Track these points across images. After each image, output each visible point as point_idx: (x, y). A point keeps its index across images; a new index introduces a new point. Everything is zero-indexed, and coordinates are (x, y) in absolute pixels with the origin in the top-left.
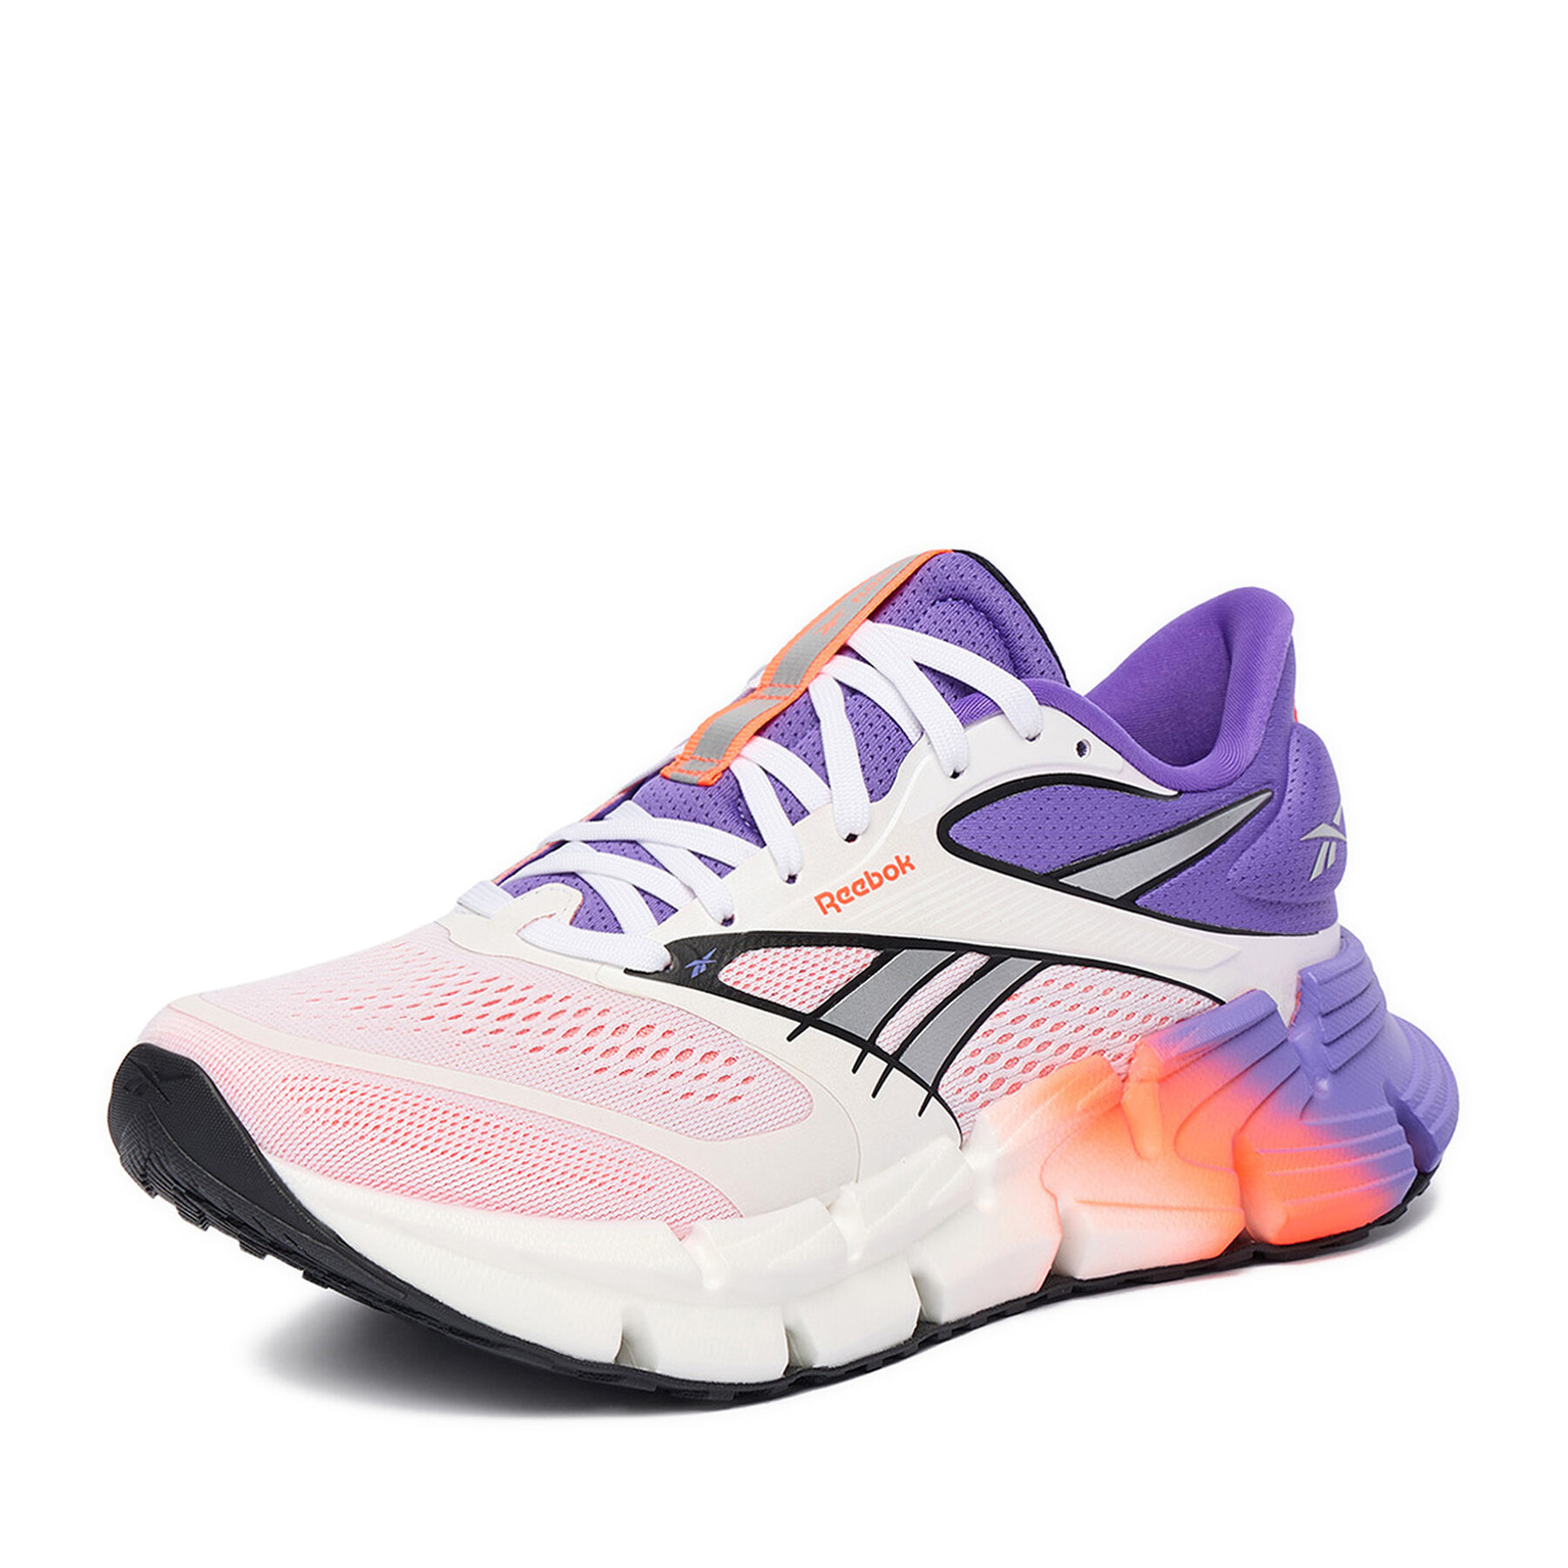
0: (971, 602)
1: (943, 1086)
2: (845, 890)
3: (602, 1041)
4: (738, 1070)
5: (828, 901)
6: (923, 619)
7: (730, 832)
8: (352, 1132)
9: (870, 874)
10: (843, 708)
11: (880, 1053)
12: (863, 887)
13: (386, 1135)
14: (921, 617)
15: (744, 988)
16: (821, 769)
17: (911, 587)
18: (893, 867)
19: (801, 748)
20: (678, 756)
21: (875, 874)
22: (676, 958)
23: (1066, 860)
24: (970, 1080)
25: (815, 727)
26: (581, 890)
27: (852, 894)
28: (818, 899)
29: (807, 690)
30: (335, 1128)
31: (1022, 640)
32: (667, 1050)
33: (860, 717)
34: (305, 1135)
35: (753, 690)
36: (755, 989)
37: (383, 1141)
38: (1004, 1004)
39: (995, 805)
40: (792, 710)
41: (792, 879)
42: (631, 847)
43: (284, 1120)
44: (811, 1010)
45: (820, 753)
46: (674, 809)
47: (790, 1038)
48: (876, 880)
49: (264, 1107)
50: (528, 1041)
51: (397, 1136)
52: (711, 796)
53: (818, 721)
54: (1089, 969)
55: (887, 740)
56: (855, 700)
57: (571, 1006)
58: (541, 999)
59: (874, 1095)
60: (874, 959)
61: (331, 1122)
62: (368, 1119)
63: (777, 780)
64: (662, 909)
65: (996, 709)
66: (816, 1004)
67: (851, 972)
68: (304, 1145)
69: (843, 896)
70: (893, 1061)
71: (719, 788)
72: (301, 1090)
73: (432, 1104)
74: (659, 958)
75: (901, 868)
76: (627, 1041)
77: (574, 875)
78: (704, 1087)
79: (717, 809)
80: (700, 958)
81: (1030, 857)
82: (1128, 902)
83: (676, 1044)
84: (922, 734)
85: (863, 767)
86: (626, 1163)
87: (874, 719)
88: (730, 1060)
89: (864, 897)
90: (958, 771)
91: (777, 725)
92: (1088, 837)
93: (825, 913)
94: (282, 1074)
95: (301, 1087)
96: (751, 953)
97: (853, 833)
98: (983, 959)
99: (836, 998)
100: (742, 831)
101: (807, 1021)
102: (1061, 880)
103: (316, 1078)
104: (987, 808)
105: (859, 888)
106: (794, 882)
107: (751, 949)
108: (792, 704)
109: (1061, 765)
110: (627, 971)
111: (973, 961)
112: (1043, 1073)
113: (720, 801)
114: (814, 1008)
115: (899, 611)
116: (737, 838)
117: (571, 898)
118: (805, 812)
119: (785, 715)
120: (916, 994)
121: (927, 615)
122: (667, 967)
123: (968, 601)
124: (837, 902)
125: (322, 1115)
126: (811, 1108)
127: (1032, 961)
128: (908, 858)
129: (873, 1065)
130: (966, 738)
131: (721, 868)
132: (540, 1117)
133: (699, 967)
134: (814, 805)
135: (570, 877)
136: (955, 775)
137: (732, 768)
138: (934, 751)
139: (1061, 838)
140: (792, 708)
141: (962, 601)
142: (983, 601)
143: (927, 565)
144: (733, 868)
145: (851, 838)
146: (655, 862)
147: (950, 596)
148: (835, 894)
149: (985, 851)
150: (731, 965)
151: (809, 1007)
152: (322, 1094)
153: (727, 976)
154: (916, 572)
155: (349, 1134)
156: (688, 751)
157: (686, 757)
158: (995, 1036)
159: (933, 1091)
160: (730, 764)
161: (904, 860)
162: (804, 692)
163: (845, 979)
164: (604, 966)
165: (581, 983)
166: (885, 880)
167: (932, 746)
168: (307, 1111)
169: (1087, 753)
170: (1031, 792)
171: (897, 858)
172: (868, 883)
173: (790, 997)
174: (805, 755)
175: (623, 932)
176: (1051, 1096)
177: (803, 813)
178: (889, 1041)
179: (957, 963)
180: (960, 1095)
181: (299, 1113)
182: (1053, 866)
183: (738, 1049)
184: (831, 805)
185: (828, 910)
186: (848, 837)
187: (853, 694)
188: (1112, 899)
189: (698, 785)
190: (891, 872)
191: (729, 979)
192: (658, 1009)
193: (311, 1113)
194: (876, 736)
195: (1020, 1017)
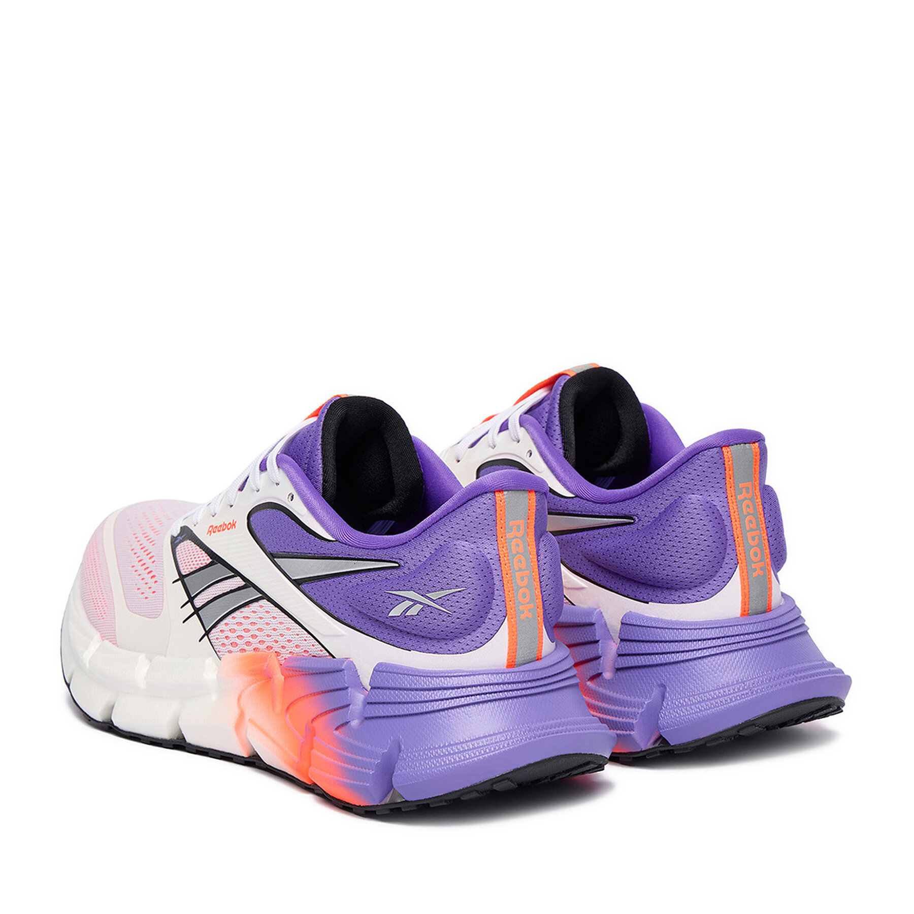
1: (212, 633)
2: (217, 527)
5: (211, 529)
11: (193, 605)
12: (220, 528)
15: (178, 554)
18: (231, 524)
21: (225, 525)
23: (279, 550)
24: (222, 636)
27: (217, 530)
28: (210, 527)
41: (214, 516)
47: (173, 582)
54: (277, 608)
59: (184, 622)
60: (209, 563)
67: (201, 564)
69: (215, 529)
70: (197, 611)
78: (144, 588)
80: (181, 536)
81: (267, 542)
82: (297, 583)
88: (156, 582)
89: (219, 533)
90: (258, 489)
92: (284, 543)
97: (232, 504)
98: (243, 583)
99: (192, 573)
101: (181, 578)
102: (275, 559)
109: (284, 502)
111: (237, 582)
114: (185, 573)
120: (215, 585)
124: (212, 531)
126: (160, 615)
128: (236, 522)
129: (189, 608)
133: (179, 540)
139: (276, 538)
148: (214, 527)
150: (182, 543)
158: (236, 621)
159: (207, 633)
161: (234, 523)
163: (198, 566)
166: (227, 528)
169: (294, 501)
170: (274, 511)
171: (233, 521)
172: (222, 527)
178: (198, 602)
179: (234, 579)
180: (217, 640)
182: (274, 550)
183: (161, 578)
185: (209, 533)
188: (291, 579)
195: (248, 617)
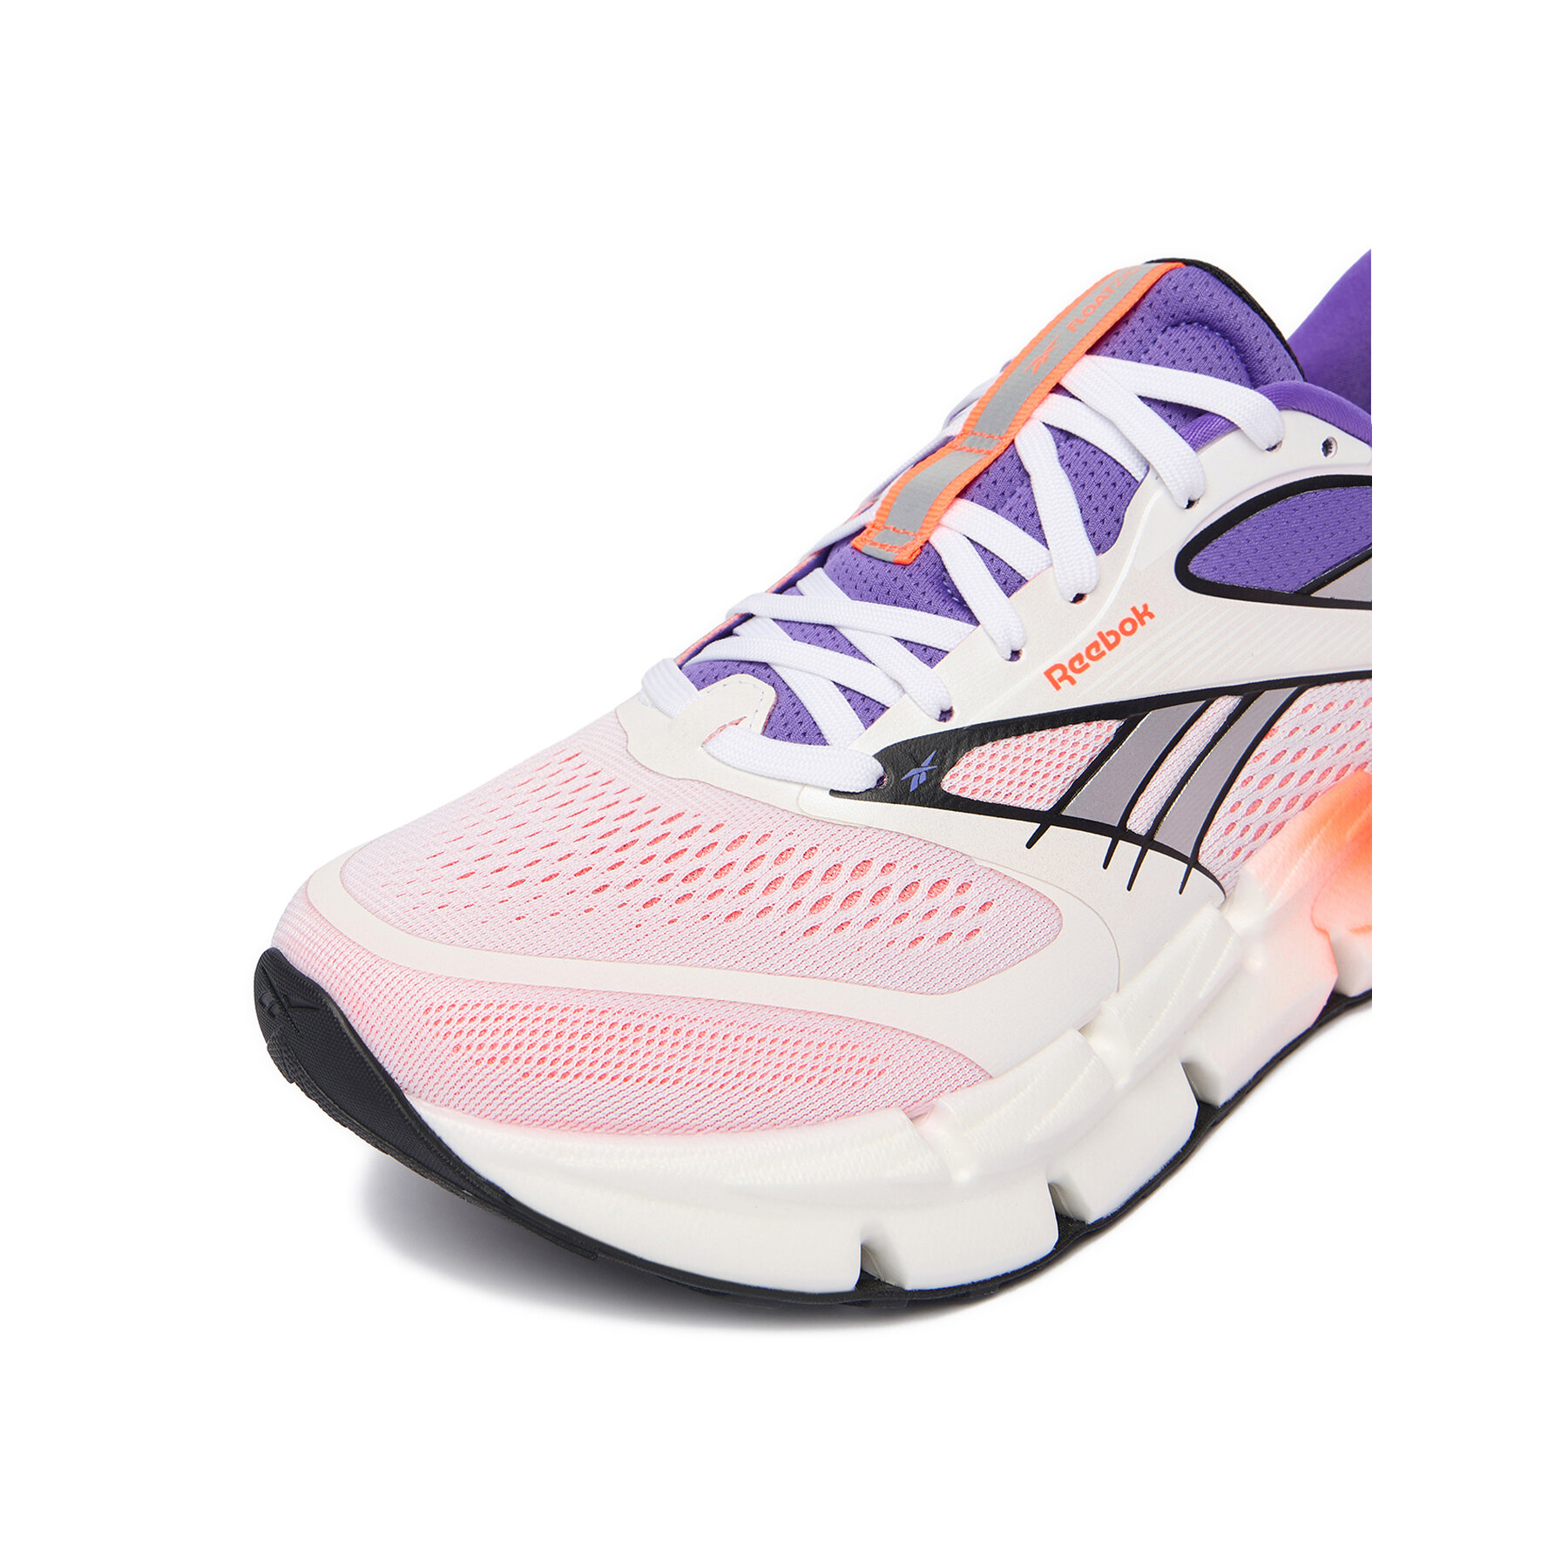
0: (1207, 323)
1: (1203, 853)
2: (1079, 657)
3: (811, 891)
4: (973, 898)
5: (1059, 675)
6: (1153, 349)
7: (936, 613)
8: (513, 1070)
9: (1104, 633)
10: (1056, 459)
11: (1132, 838)
12: (1098, 650)
13: (554, 1068)
14: (1150, 348)
15: (972, 794)
16: (1038, 532)
17: (1138, 314)
18: (1129, 620)
19: (1010, 509)
20: (870, 524)
21: (1110, 633)
22: (890, 770)
23: (1317, 571)
24: (1232, 838)
25: (1025, 484)
26: (773, 686)
27: (1086, 660)
28: (1048, 673)
29: (1013, 442)
30: (492, 1066)
31: (1261, 352)
32: (888, 888)
33: (1078, 467)
34: (457, 1078)
35: (948, 440)
36: (985, 793)
37: (552, 1075)
38: (1261, 744)
39: (1237, 527)
40: (997, 468)
41: (1015, 654)
42: (826, 635)
43: (431, 1061)
44: (1051, 806)
45: (1034, 514)
46: (870, 590)
47: (1030, 845)
48: (1112, 639)
49: (405, 1046)
50: (722, 906)
51: (567, 1068)
52: (910, 575)
53: (1028, 476)
55: (1112, 487)
56: (1071, 446)
57: (772, 848)
58: (734, 842)
59: (1129, 888)
60: (1117, 730)
61: (486, 1059)
62: (531, 1051)
63: (985, 549)
64: (869, 709)
65: (1231, 426)
66: (1056, 796)
67: (1093, 750)
68: (457, 1089)
69: (1077, 665)
70: (1148, 842)
71: (919, 565)
72: (448, 1022)
73: (608, 1018)
74: (868, 773)
75: (1139, 620)
76: (839, 887)
77: (766, 665)
78: (935, 927)
79: (920, 589)
80: (918, 765)
81: (1279, 577)
83: (898, 879)
84: (1148, 469)
85: (1086, 522)
86: (850, 1046)
87: (1094, 466)
88: (963, 888)
89: (1100, 661)
90: (1192, 499)
91: (979, 486)
92: (1341, 543)
93: (1058, 688)
94: (424, 1004)
95: (448, 1019)
96: (977, 751)
97: (1080, 592)
98: (1236, 700)
99: (1078, 784)
100: (951, 610)
101: (1048, 819)
102: (1312, 595)
103: (466, 1005)
104: (1228, 533)
105: (1093, 652)
106: (1019, 658)
107: (976, 746)
108: (996, 460)
109: (1304, 470)
110: (833, 792)
111: (1226, 705)
112: (1307, 804)
113: (922, 580)
114: (1054, 802)
115: (1124, 343)
116: (946, 619)
117: (763, 697)
118: (1022, 581)
119: (988, 473)
120: (1168, 757)
121: (1157, 345)
122: (880, 780)
123: (1202, 323)
124: (1070, 673)
125: (475, 1053)
126: (1060, 925)
127: (1288, 689)
128: (1145, 607)
129: (1127, 851)
130: (1199, 461)
131: (930, 655)
132: (742, 1008)
133: (917, 776)
134: (1031, 571)
135: (761, 669)
136: (1191, 504)
137: (932, 540)
138: (1164, 483)
139: (1311, 550)
140: (996, 465)
141: (1195, 324)
142: (1221, 321)
143: (1157, 287)
144: (947, 652)
145: (1079, 598)
146: (854, 652)
147: (1184, 320)
148: (1067, 665)
149: (1232, 580)
150: (955, 769)
151: (1049, 802)
152: (473, 1025)
153: (952, 783)
154: (1144, 296)
155: (509, 1073)
156: (879, 518)
157: (878, 524)
158: (1255, 783)
159: (1193, 862)
160: (929, 538)
161: (1141, 610)
162: (1010, 444)
163: (1086, 760)
164: (806, 788)
165: (781, 813)
166: (1122, 636)
167: (1161, 479)
168: (457, 1048)
169: (1333, 450)
170: (1276, 506)
171: (1134, 610)
172: (1106, 642)
173: (1026, 795)
174: (1017, 518)
175: (825, 743)
176: (1319, 832)
177: (1021, 581)
178: (1139, 822)
179: (1209, 711)
180: (1222, 857)
181: (448, 1051)
182: (1304, 581)
183: (971, 871)
184: (1051, 569)
185: (1060, 684)
186: (1074, 599)
187: (1068, 439)
189: (895, 564)
190: (1128, 627)
191: (954, 786)
192: (875, 837)
193: (462, 1050)
194: (1099, 485)
195: (1279, 755)
